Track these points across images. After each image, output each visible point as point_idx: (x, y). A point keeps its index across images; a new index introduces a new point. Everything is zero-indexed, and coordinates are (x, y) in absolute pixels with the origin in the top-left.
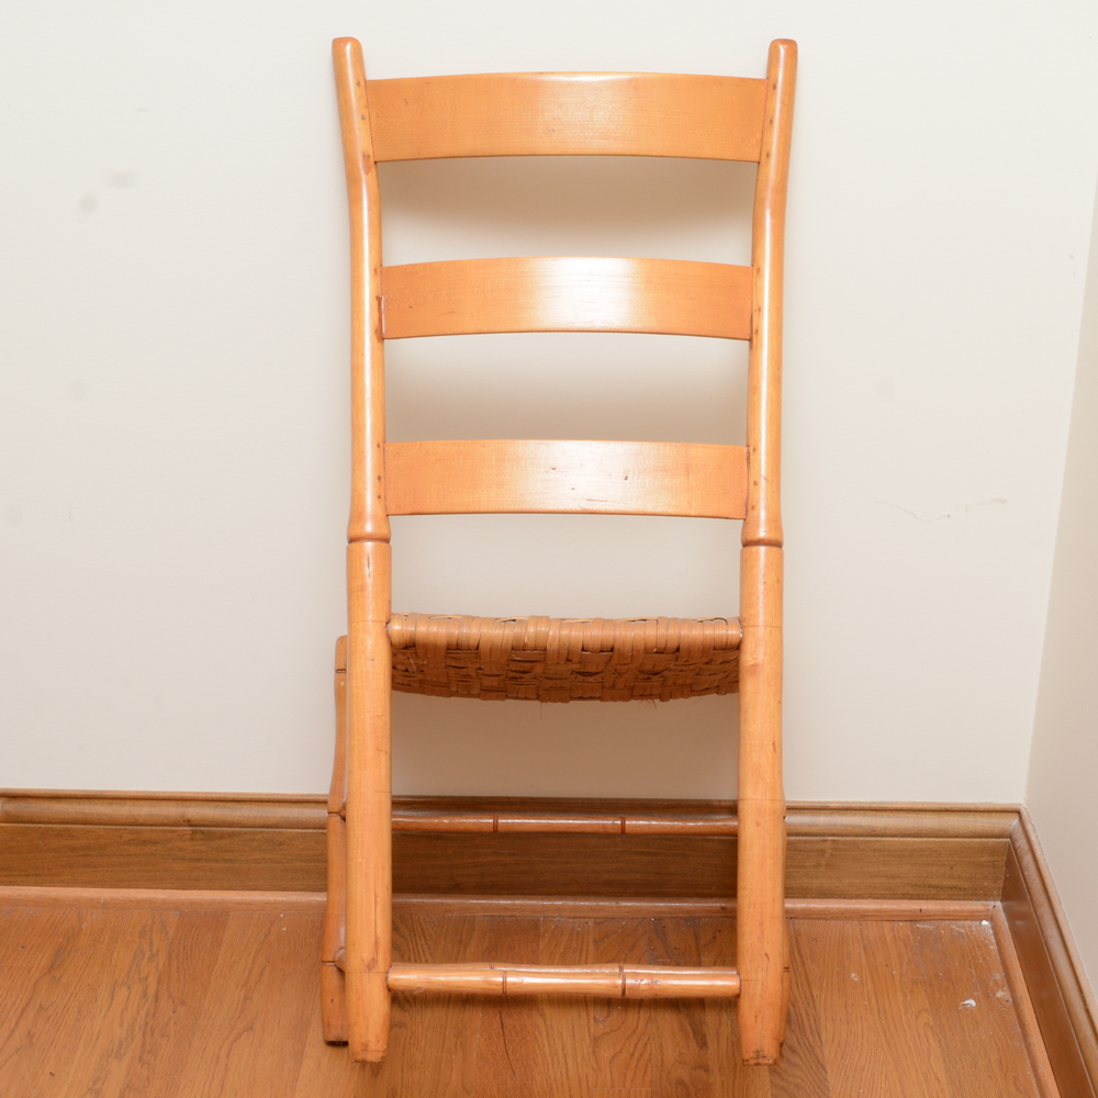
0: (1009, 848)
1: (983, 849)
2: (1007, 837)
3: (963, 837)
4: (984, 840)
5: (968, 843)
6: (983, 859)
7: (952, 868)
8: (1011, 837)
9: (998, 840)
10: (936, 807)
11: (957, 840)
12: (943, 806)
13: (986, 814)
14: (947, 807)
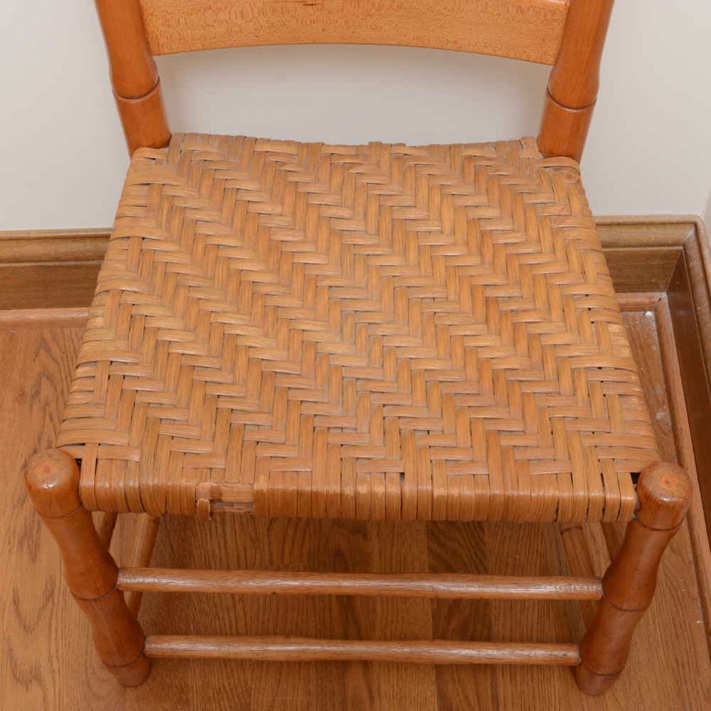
0: (681, 256)
1: (652, 256)
2: (680, 245)
3: (634, 246)
4: (656, 248)
5: (638, 252)
6: (653, 263)
7: (620, 270)
8: (684, 245)
9: (670, 248)
10: (609, 221)
11: (628, 249)
12: (615, 221)
13: (660, 226)
14: (620, 221)
